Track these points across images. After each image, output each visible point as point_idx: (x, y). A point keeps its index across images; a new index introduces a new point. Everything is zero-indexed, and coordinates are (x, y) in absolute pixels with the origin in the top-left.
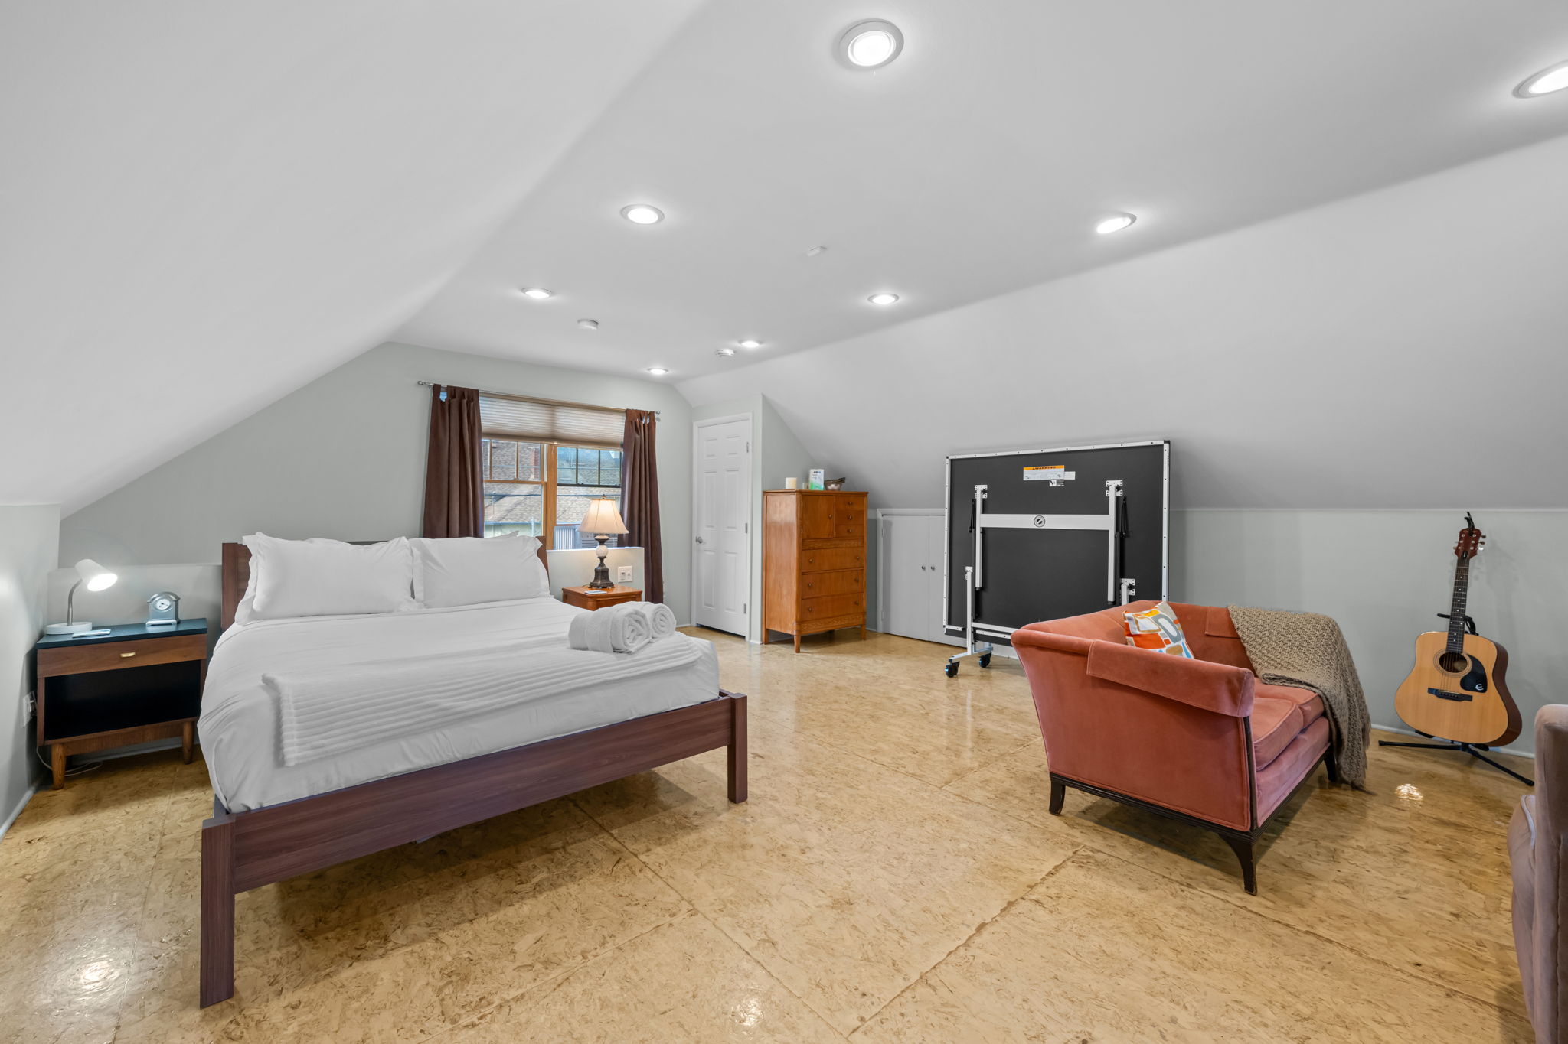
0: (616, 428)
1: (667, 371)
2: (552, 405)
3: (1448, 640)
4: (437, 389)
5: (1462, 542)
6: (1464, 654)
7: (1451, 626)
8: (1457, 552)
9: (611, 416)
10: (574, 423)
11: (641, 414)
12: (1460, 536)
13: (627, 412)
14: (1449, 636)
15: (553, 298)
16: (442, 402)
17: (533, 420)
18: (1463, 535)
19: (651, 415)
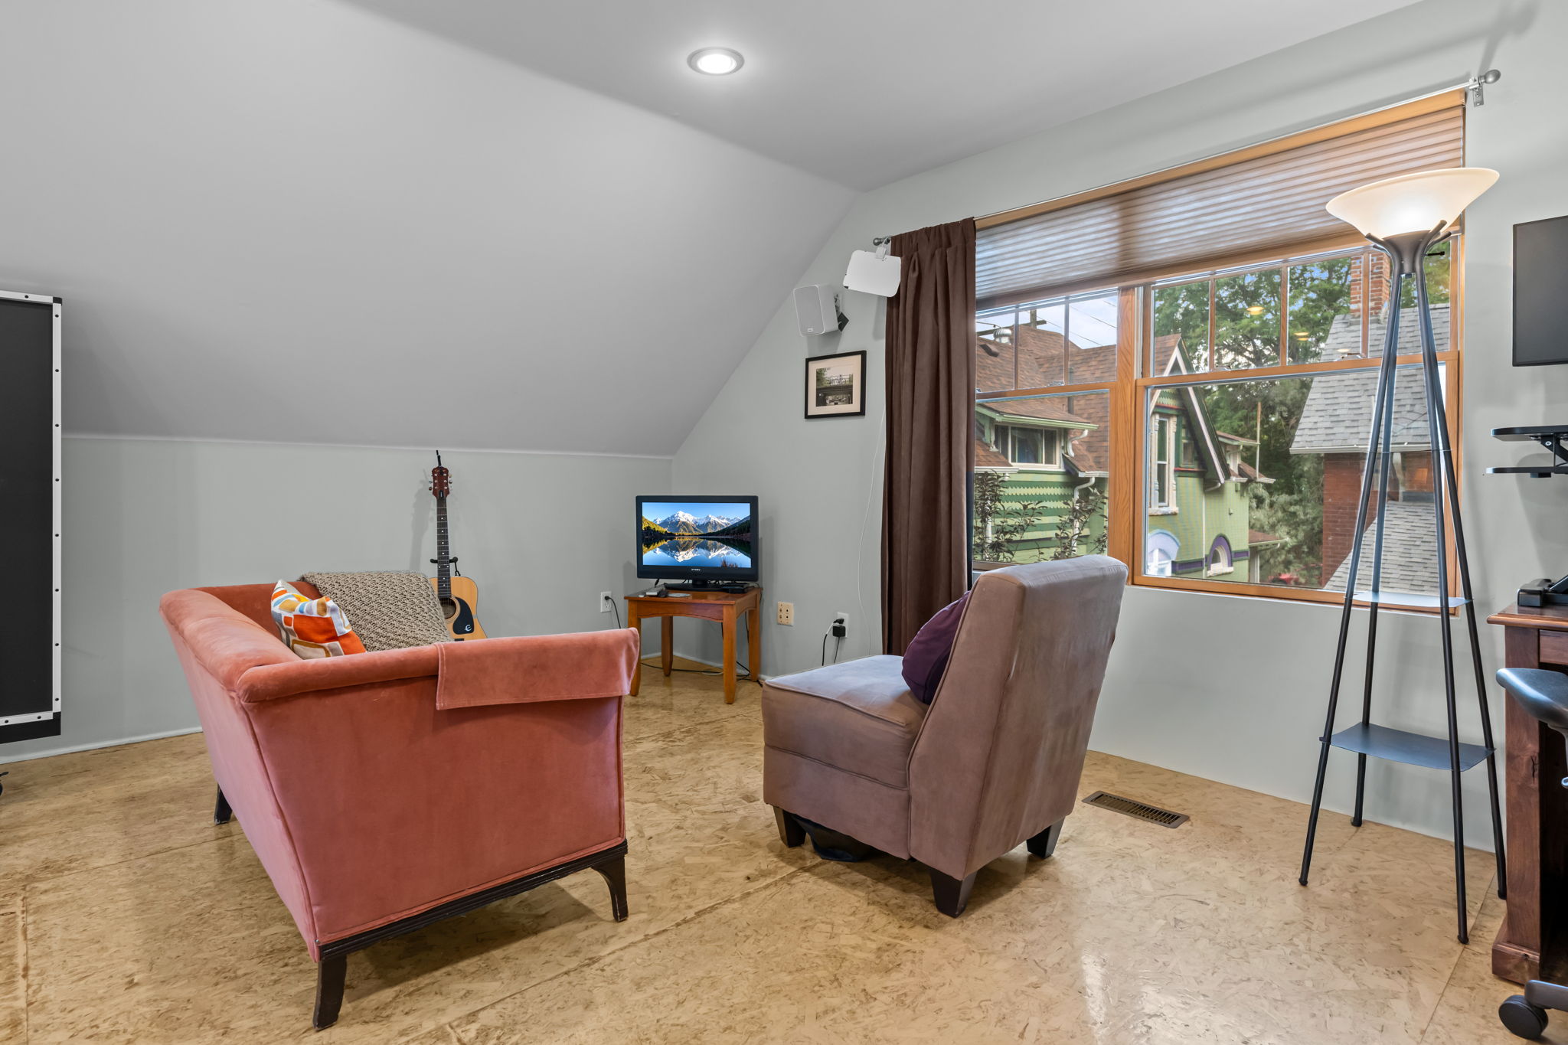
3: (439, 585)
5: (436, 481)
6: (453, 598)
7: (439, 571)
8: (435, 493)
12: (433, 475)
14: (439, 582)
18: (436, 475)
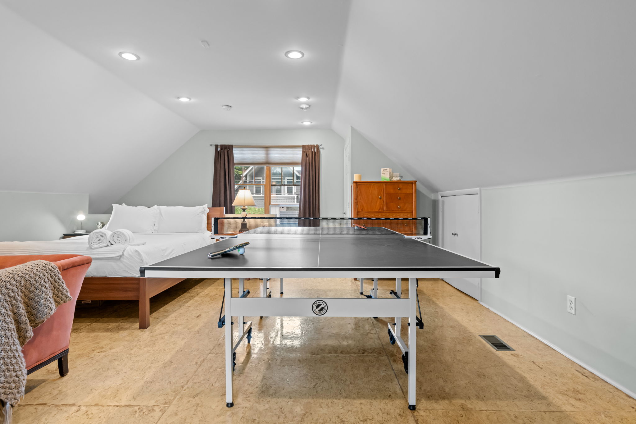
0: (298, 155)
1: (311, 122)
2: (267, 148)
4: (217, 146)
9: (296, 150)
10: (277, 155)
11: (310, 147)
13: (304, 147)
15: (193, 100)
16: (218, 151)
17: (259, 155)
19: (317, 146)
